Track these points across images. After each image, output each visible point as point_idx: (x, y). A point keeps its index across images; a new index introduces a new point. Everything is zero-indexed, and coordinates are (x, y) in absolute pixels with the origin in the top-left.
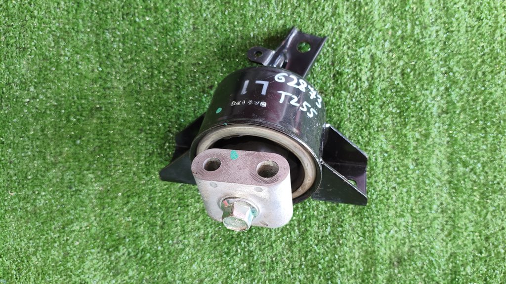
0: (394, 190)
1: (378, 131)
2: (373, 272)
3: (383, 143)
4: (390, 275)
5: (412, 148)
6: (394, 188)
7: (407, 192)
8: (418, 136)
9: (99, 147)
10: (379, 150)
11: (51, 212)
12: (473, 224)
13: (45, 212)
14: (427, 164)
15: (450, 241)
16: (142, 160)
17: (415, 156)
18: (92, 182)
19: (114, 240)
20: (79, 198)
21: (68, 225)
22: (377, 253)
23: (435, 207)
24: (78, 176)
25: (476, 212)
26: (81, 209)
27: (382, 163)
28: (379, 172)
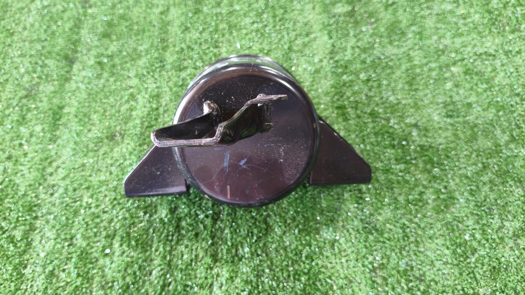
0: (106, 209)
1: (113, 282)
2: (145, 127)
3: (109, 267)
4: (126, 123)
5: (73, 260)
6: (104, 212)
7: (90, 208)
8: (63, 275)
9: (468, 257)
10: (115, 259)
11: (503, 183)
12: (22, 173)
13: (510, 183)
14: (59, 240)
15: (52, 156)
16: (412, 242)
17: (72, 249)
18: (466, 216)
19: (426, 156)
20: (476, 198)
21: (481, 171)
22: (138, 144)
23: (61, 191)
24: (484, 222)
25: (14, 185)
26: (472, 187)
27: (114, 242)
28: (120, 230)
